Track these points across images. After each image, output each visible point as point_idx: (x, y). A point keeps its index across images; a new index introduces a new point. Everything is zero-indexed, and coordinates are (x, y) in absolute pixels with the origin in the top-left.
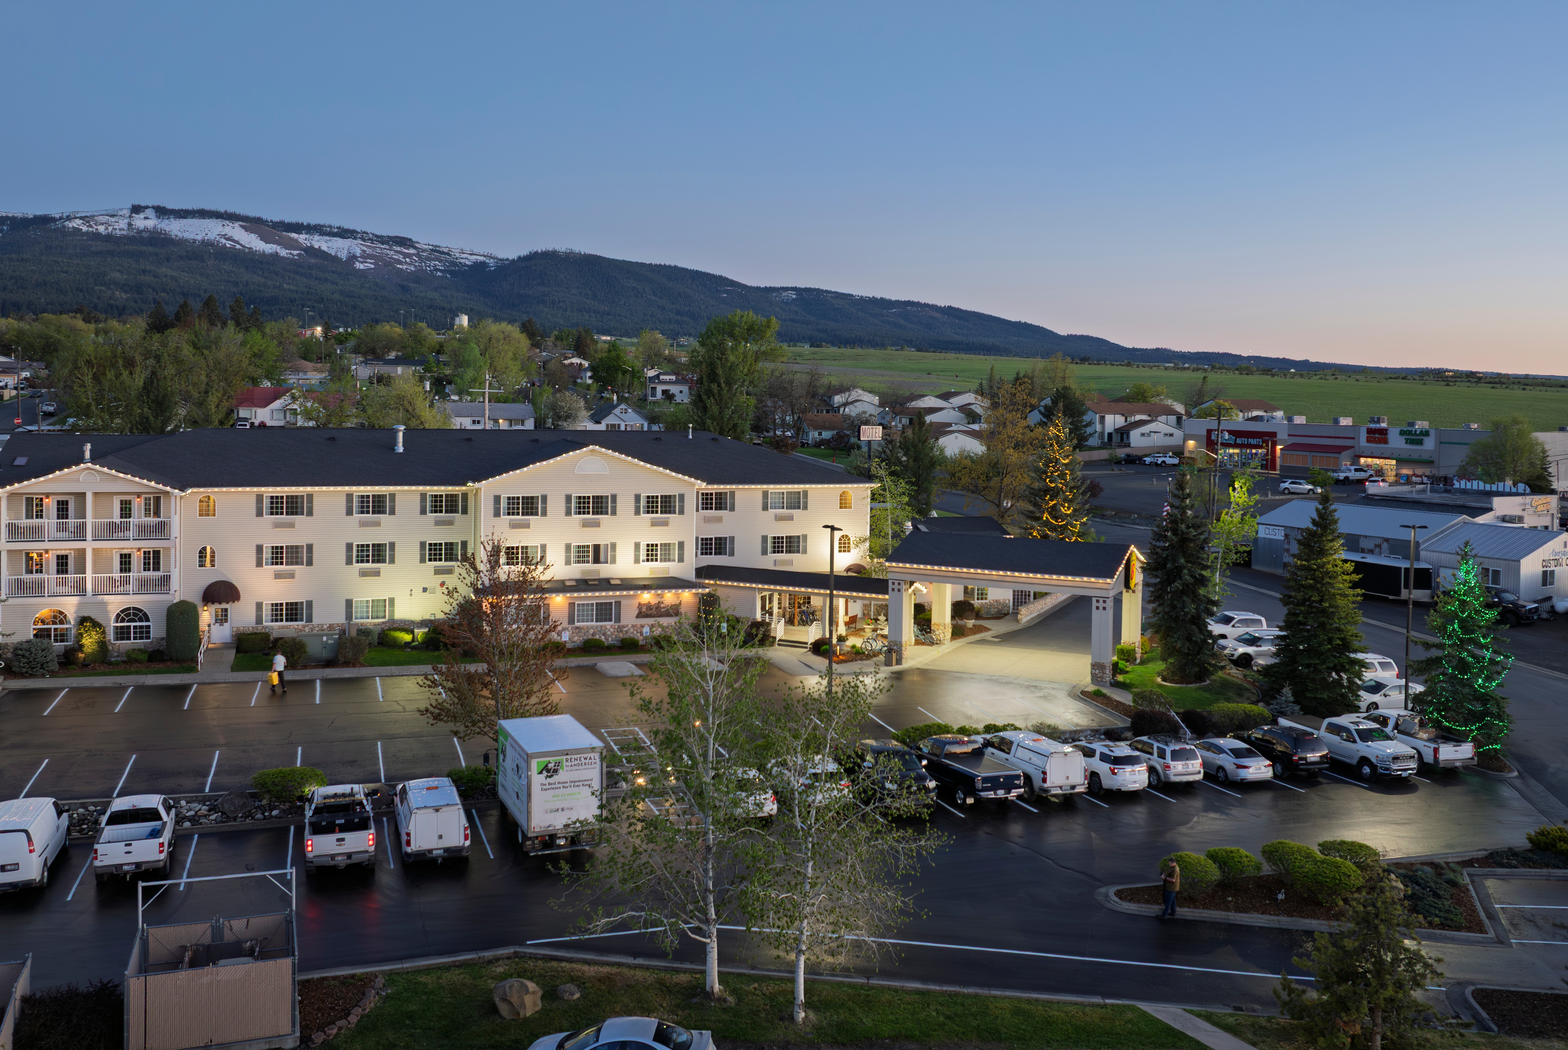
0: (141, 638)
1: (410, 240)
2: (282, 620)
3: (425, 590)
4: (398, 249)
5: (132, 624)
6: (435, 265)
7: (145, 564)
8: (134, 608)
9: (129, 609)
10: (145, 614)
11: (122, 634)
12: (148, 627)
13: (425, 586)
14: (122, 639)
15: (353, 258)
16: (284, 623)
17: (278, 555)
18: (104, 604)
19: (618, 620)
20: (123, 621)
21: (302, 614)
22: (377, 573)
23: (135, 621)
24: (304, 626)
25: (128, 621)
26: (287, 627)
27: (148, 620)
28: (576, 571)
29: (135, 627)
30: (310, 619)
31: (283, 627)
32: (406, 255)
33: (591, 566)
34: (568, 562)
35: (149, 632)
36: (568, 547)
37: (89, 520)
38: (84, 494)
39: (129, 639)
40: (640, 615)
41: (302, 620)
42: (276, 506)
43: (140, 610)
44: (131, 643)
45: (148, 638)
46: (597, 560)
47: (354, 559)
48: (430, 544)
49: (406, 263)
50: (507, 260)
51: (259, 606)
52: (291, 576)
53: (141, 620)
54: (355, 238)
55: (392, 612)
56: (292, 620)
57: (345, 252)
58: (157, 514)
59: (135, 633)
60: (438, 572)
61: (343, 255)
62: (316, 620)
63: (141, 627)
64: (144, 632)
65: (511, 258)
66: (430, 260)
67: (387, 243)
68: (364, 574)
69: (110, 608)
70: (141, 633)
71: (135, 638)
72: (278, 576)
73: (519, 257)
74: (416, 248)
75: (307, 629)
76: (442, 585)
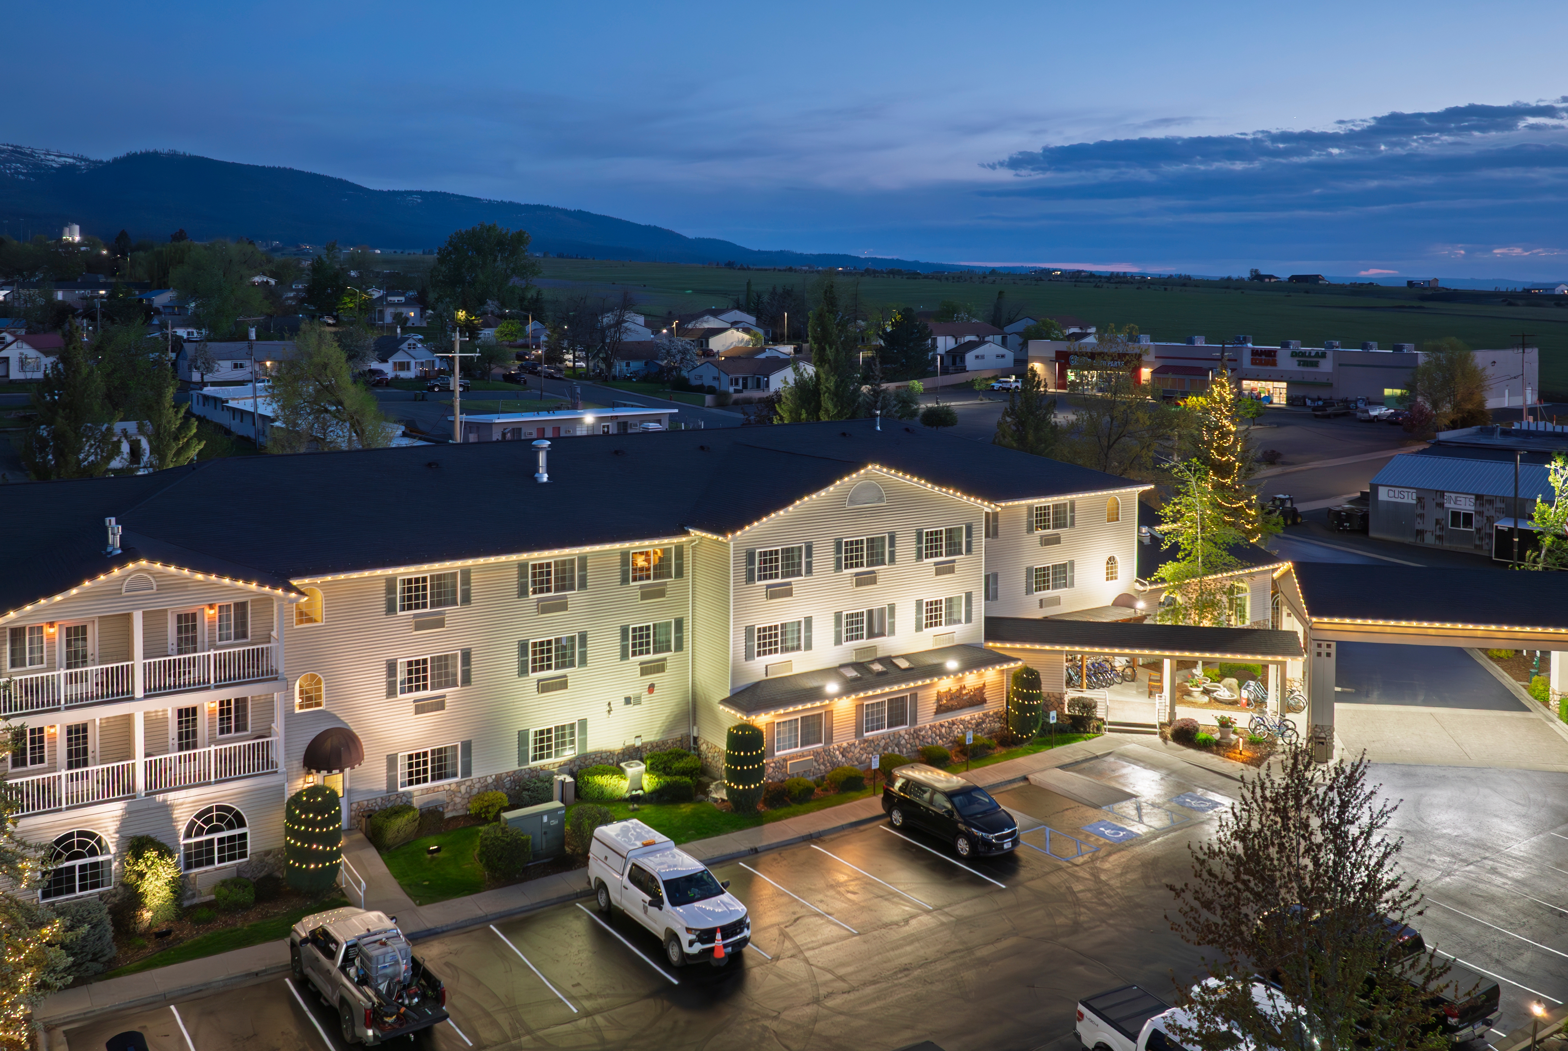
0: (232, 858)
2: (425, 780)
3: (628, 701)
5: (216, 836)
7: (222, 723)
8: (218, 808)
9: (209, 810)
10: (238, 816)
11: (201, 855)
12: (243, 836)
13: (627, 694)
14: (201, 864)
16: (429, 784)
17: (419, 674)
18: (166, 809)
19: (914, 720)
20: (200, 832)
21: (455, 765)
22: (562, 684)
23: (220, 829)
24: (458, 784)
25: (209, 832)
26: (433, 790)
27: (242, 824)
28: (848, 651)
29: (221, 841)
30: (467, 771)
31: (428, 791)
33: (864, 642)
34: (838, 642)
35: (244, 845)
36: (838, 616)
39: (210, 862)
40: (941, 710)
41: (455, 775)
42: (415, 595)
43: (228, 810)
44: (215, 870)
45: (243, 855)
46: (871, 633)
47: (530, 666)
48: (635, 629)
51: (392, 760)
52: (439, 705)
53: (230, 826)
55: (584, 742)
56: (440, 777)
58: (241, 632)
59: (221, 850)
60: (646, 669)
62: (477, 771)
63: (231, 838)
64: (236, 847)
68: (544, 687)
69: (176, 814)
70: (232, 848)
71: (222, 860)
72: (421, 708)
75: (463, 789)
76: (651, 688)
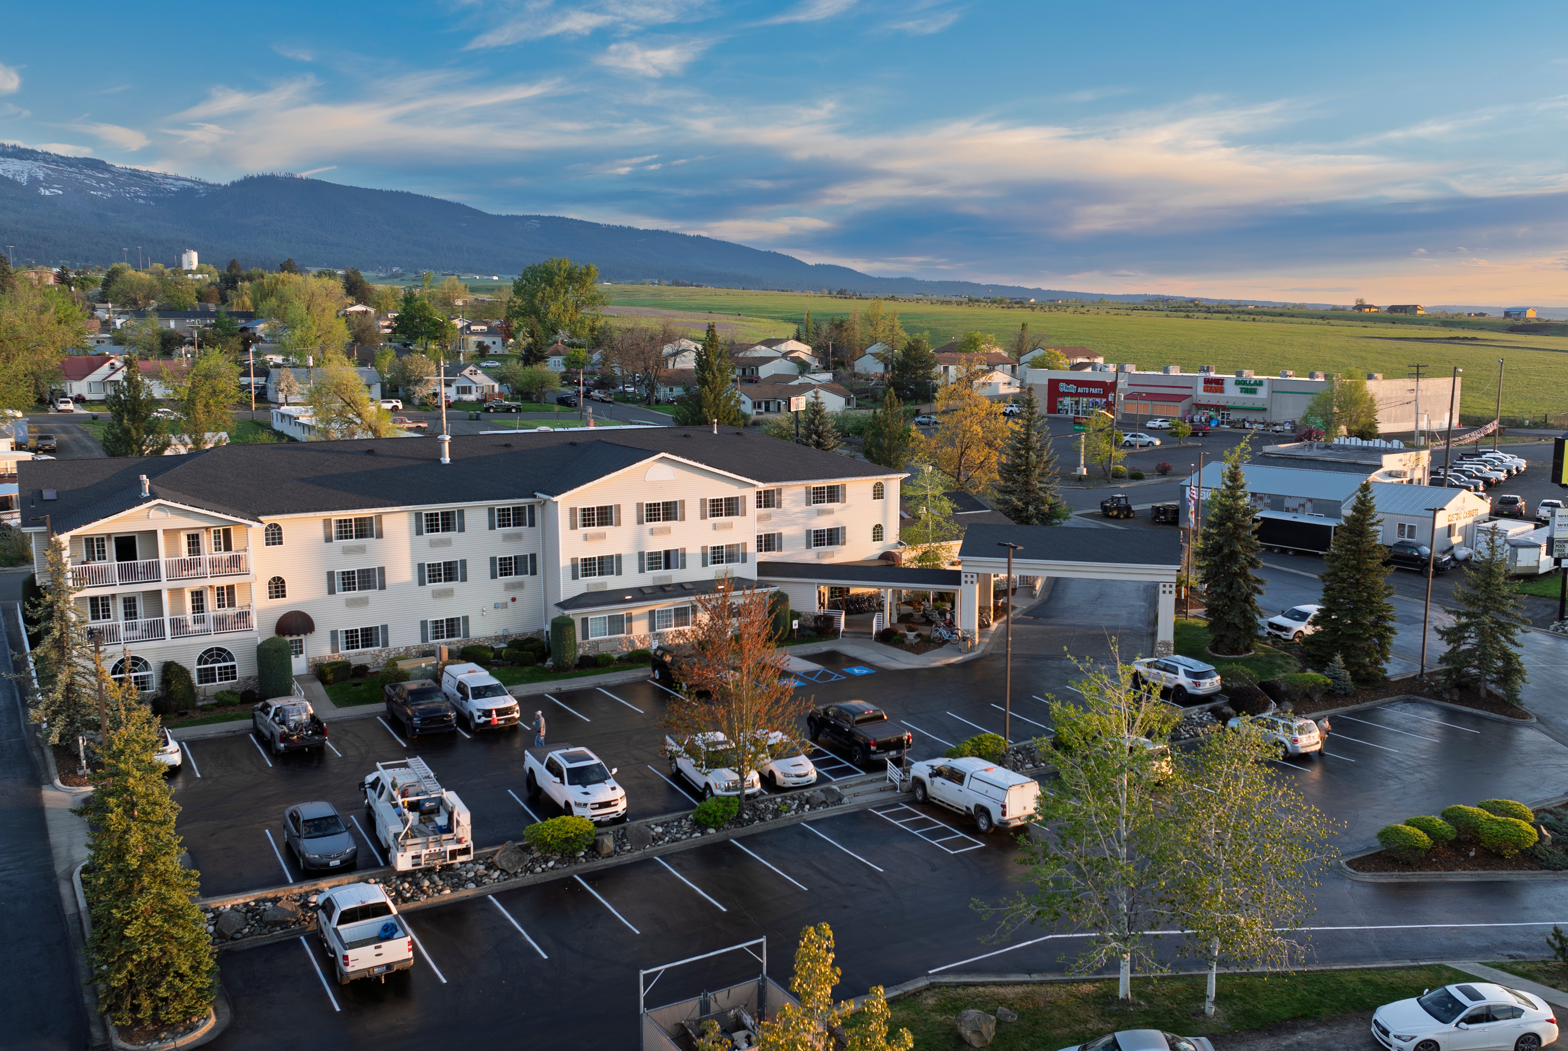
0: (227, 679)
1: (104, 163)
2: (358, 647)
3: (497, 606)
4: (90, 172)
5: (217, 665)
6: (136, 192)
7: (219, 600)
8: (218, 649)
9: (211, 650)
10: (230, 654)
11: (206, 676)
12: (233, 667)
13: (497, 603)
14: (207, 681)
15: (34, 181)
16: (360, 650)
17: (350, 581)
18: (185, 647)
20: (206, 663)
21: (378, 639)
22: (449, 593)
23: (219, 662)
24: (380, 651)
25: (212, 663)
26: (363, 654)
27: (233, 660)
28: (649, 578)
29: (220, 668)
30: (386, 644)
31: (359, 654)
32: (100, 180)
33: (662, 572)
34: (642, 570)
35: (235, 672)
36: (642, 554)
37: (163, 558)
38: (155, 532)
39: (214, 681)
41: (378, 646)
42: (345, 530)
43: (224, 650)
44: (219, 685)
45: (234, 678)
46: (667, 566)
47: (427, 579)
48: (501, 559)
49: (101, 189)
50: (219, 185)
51: (334, 634)
52: (365, 601)
53: (225, 660)
54: (36, 160)
55: (466, 631)
56: (368, 646)
57: (26, 176)
58: (228, 548)
59: (220, 674)
60: (509, 587)
61: (23, 179)
62: (392, 644)
63: (226, 668)
64: (229, 673)
65: (223, 184)
66: (130, 185)
67: (76, 166)
68: (436, 594)
69: (192, 650)
70: (226, 674)
71: (221, 680)
72: (351, 602)
73: (233, 183)
74: (111, 172)
75: (383, 654)
76: (514, 600)
